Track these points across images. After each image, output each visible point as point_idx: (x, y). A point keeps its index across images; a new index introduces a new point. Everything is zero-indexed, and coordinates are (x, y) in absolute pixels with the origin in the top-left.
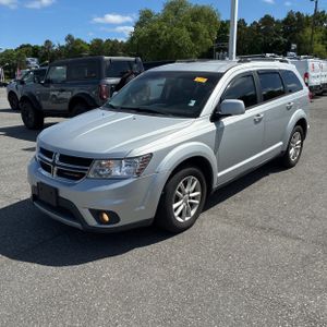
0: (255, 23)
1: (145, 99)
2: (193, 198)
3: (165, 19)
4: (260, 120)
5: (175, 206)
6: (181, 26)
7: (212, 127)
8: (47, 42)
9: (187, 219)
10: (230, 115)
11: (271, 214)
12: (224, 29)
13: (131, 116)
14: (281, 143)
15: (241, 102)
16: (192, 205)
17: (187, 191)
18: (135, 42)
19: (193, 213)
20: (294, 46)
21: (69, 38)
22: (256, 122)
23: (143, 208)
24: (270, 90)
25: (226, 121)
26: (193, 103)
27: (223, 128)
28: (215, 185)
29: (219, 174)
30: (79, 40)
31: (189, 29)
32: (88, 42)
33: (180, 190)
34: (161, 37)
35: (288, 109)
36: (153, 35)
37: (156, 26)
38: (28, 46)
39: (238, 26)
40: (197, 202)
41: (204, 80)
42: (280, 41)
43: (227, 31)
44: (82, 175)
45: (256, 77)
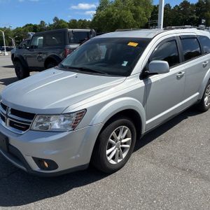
0: (177, 6)
1: (97, 59)
2: (125, 143)
3: (116, 5)
4: (182, 76)
5: (108, 152)
6: (127, 9)
7: (141, 83)
8: (42, 22)
9: (119, 161)
10: (157, 74)
11: (191, 155)
12: (155, 10)
13: (75, 74)
14: (198, 94)
15: (166, 62)
16: (123, 149)
17: (118, 138)
18: (97, 20)
19: (124, 155)
20: (203, 21)
21: (56, 19)
22: (178, 78)
23: (78, 156)
24: (189, 51)
25: (153, 79)
26: (125, 64)
27: (151, 84)
28: (144, 131)
29: (147, 122)
30: (62, 20)
31: (132, 11)
32: (68, 21)
33: (113, 138)
34: (114, 17)
35: (204, 66)
36: (109, 16)
37: (110, 9)
38: (31, 25)
39: (165, 9)
40: (128, 146)
41: (135, 45)
42: (193, 18)
43: (157, 12)
44: (27, 127)
45: (179, 41)
